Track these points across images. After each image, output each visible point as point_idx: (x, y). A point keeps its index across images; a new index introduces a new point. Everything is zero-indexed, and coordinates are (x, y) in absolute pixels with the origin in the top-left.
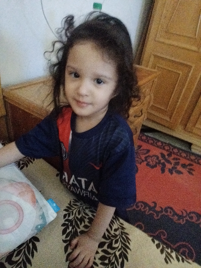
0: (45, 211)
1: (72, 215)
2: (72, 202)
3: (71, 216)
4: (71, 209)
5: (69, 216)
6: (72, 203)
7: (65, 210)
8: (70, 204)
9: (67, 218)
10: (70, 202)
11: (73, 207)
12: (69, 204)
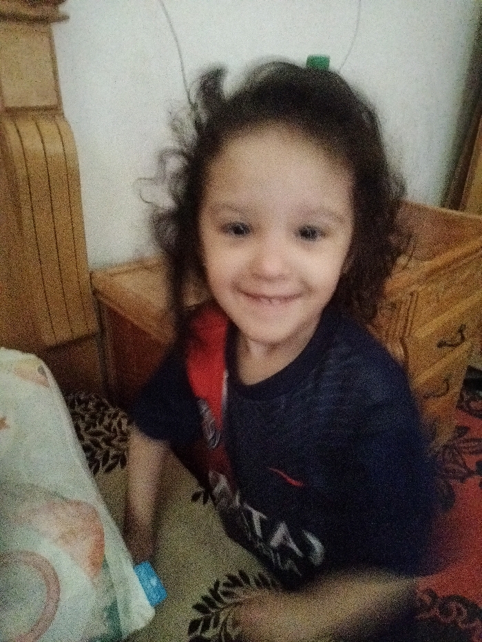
0: (120, 598)
1: (215, 625)
2: (221, 584)
3: (211, 628)
4: (214, 606)
5: (206, 628)
6: (221, 588)
7: (198, 607)
8: (214, 591)
9: (198, 633)
10: (217, 584)
11: (222, 602)
12: (211, 591)
